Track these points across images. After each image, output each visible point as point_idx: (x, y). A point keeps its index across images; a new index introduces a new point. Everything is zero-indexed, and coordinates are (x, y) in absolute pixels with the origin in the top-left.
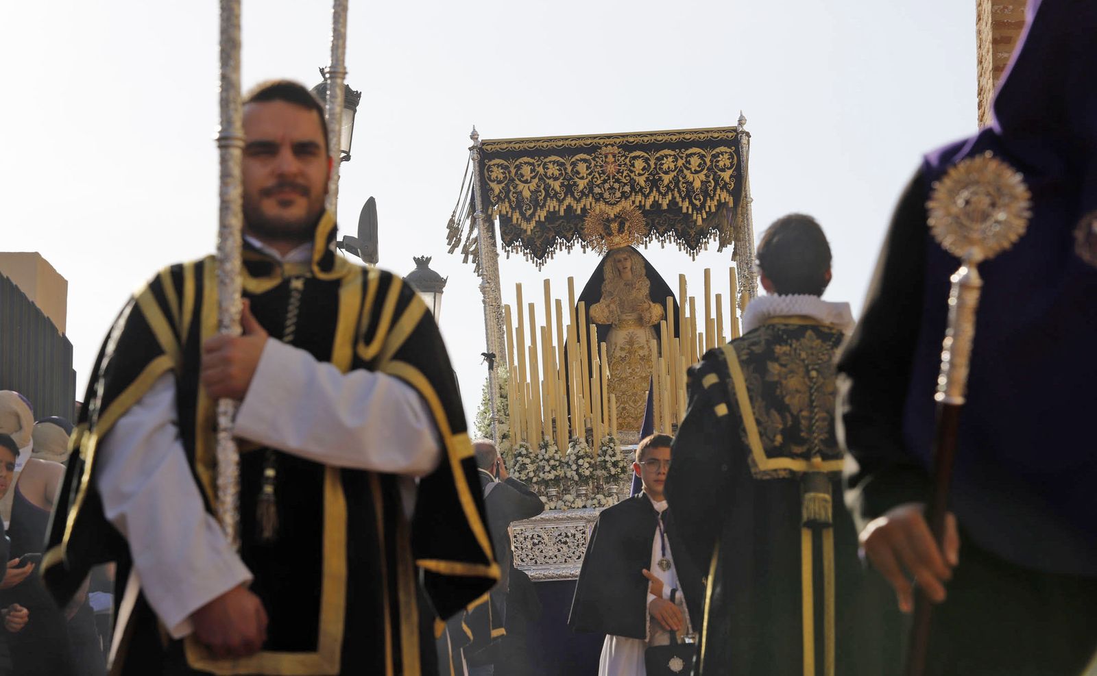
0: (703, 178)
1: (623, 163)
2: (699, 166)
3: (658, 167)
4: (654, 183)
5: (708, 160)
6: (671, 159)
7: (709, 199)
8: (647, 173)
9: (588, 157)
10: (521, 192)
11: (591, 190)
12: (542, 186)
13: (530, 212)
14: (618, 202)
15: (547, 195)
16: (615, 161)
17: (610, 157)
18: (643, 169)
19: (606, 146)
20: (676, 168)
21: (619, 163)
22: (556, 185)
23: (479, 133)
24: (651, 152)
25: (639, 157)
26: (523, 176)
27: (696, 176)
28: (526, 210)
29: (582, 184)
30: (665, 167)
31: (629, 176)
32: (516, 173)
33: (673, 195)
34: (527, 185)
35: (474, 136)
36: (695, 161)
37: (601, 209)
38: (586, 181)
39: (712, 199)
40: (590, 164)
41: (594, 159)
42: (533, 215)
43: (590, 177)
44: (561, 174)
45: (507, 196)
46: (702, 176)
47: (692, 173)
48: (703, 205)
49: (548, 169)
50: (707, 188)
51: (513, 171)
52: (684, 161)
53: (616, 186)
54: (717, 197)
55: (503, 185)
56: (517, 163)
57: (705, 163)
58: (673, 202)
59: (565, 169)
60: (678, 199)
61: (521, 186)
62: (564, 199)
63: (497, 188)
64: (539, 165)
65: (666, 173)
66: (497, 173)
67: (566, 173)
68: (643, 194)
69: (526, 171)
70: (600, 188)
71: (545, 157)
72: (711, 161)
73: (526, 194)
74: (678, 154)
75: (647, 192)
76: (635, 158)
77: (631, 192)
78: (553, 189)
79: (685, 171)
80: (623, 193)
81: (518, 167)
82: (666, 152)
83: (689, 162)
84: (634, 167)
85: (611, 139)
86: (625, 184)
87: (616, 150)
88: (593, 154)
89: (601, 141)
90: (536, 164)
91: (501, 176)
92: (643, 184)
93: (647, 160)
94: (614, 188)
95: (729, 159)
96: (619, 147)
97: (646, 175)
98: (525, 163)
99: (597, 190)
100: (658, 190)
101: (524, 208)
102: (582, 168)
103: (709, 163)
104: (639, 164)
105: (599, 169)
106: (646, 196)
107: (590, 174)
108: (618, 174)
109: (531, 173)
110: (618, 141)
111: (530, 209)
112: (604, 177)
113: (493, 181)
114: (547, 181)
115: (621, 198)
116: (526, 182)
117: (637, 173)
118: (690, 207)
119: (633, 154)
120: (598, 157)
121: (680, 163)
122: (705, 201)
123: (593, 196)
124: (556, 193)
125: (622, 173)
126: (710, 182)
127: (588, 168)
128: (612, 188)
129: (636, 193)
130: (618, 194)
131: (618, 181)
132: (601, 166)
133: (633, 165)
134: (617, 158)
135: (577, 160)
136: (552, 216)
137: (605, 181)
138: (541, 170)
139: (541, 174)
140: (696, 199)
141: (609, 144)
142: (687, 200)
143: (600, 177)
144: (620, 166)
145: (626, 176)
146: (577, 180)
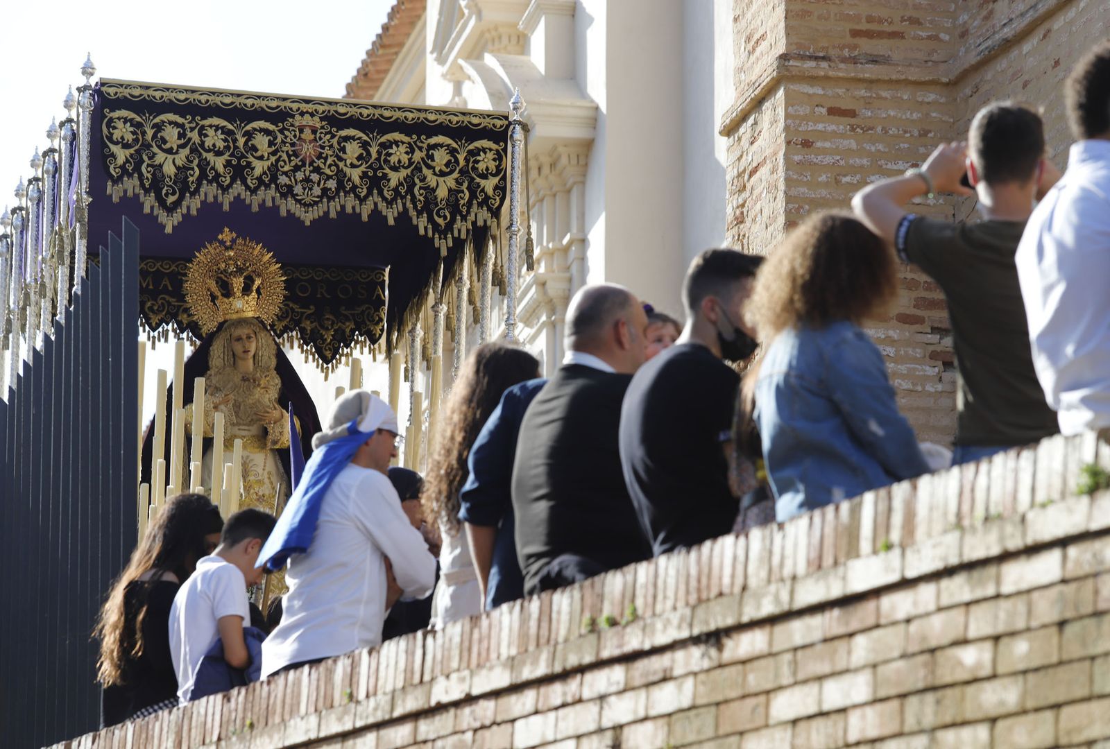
0: (452, 184)
1: (327, 143)
2: (447, 165)
3: (383, 158)
4: (375, 182)
5: (461, 158)
6: (403, 148)
7: (458, 217)
8: (364, 166)
9: (271, 127)
10: (161, 166)
11: (274, 179)
12: (196, 162)
13: (171, 199)
14: (316, 203)
15: (203, 175)
16: (315, 139)
17: (307, 131)
18: (359, 158)
19: (302, 114)
20: (411, 163)
21: (321, 142)
22: (219, 163)
23: (95, 67)
24: (372, 133)
25: (353, 138)
26: (164, 141)
27: (441, 179)
28: (167, 195)
29: (259, 167)
30: (394, 159)
31: (337, 166)
32: (154, 136)
33: (404, 205)
34: (170, 157)
35: (88, 70)
36: (441, 158)
37: (288, 211)
38: (266, 164)
39: (464, 218)
40: (275, 138)
41: (281, 131)
42: (177, 204)
43: (273, 159)
44: (228, 148)
45: (137, 169)
46: (450, 181)
47: (435, 174)
48: (449, 226)
49: (206, 136)
50: (457, 200)
51: (150, 133)
52: (423, 154)
53: (315, 177)
54: (471, 218)
55: (132, 151)
56: (157, 120)
57: (457, 161)
58: (403, 217)
59: (235, 141)
60: (413, 213)
61: (160, 157)
62: (230, 186)
63: (121, 155)
64: (192, 129)
65: (395, 169)
66: (123, 131)
67: (236, 147)
68: (357, 196)
69: (171, 134)
70: (287, 176)
71: (204, 118)
72: (467, 160)
73: (169, 170)
74: (415, 142)
75: (362, 195)
76: (346, 139)
77: (338, 190)
78: (213, 168)
79: (425, 170)
80: (325, 191)
81: (158, 128)
82: (396, 136)
83: (432, 158)
84: (345, 152)
85: (310, 105)
86: (329, 177)
87: (316, 122)
88: (280, 124)
89: (295, 106)
90: (187, 126)
91: (129, 137)
92: (357, 180)
93: (365, 145)
94: (311, 181)
95: (494, 160)
96: (322, 119)
97: (363, 168)
98: (170, 123)
99: (283, 180)
100: (381, 193)
101: (164, 192)
102: (261, 142)
103: (462, 163)
104: (353, 150)
105: (288, 148)
106: (362, 201)
107: (274, 153)
108: (318, 160)
109: (179, 138)
110: (320, 109)
111: (174, 194)
112: (295, 161)
113: (116, 143)
114: (205, 155)
115: (321, 197)
116: (169, 151)
117: (348, 162)
118: (430, 226)
119: (344, 133)
120: (288, 130)
121: (418, 156)
122: (453, 221)
123: (277, 188)
124: (218, 175)
125: (326, 159)
126: (463, 192)
127: (271, 144)
128: (307, 180)
129: (346, 193)
130: (317, 191)
131: (317, 170)
132: (293, 145)
133: (343, 150)
134: (318, 135)
135: (255, 129)
136: (210, 209)
137: (297, 168)
138: (194, 136)
139: (194, 143)
140: (439, 216)
141: (307, 112)
142: (425, 215)
143: (290, 161)
144: (322, 147)
145: (330, 166)
146: (251, 159)
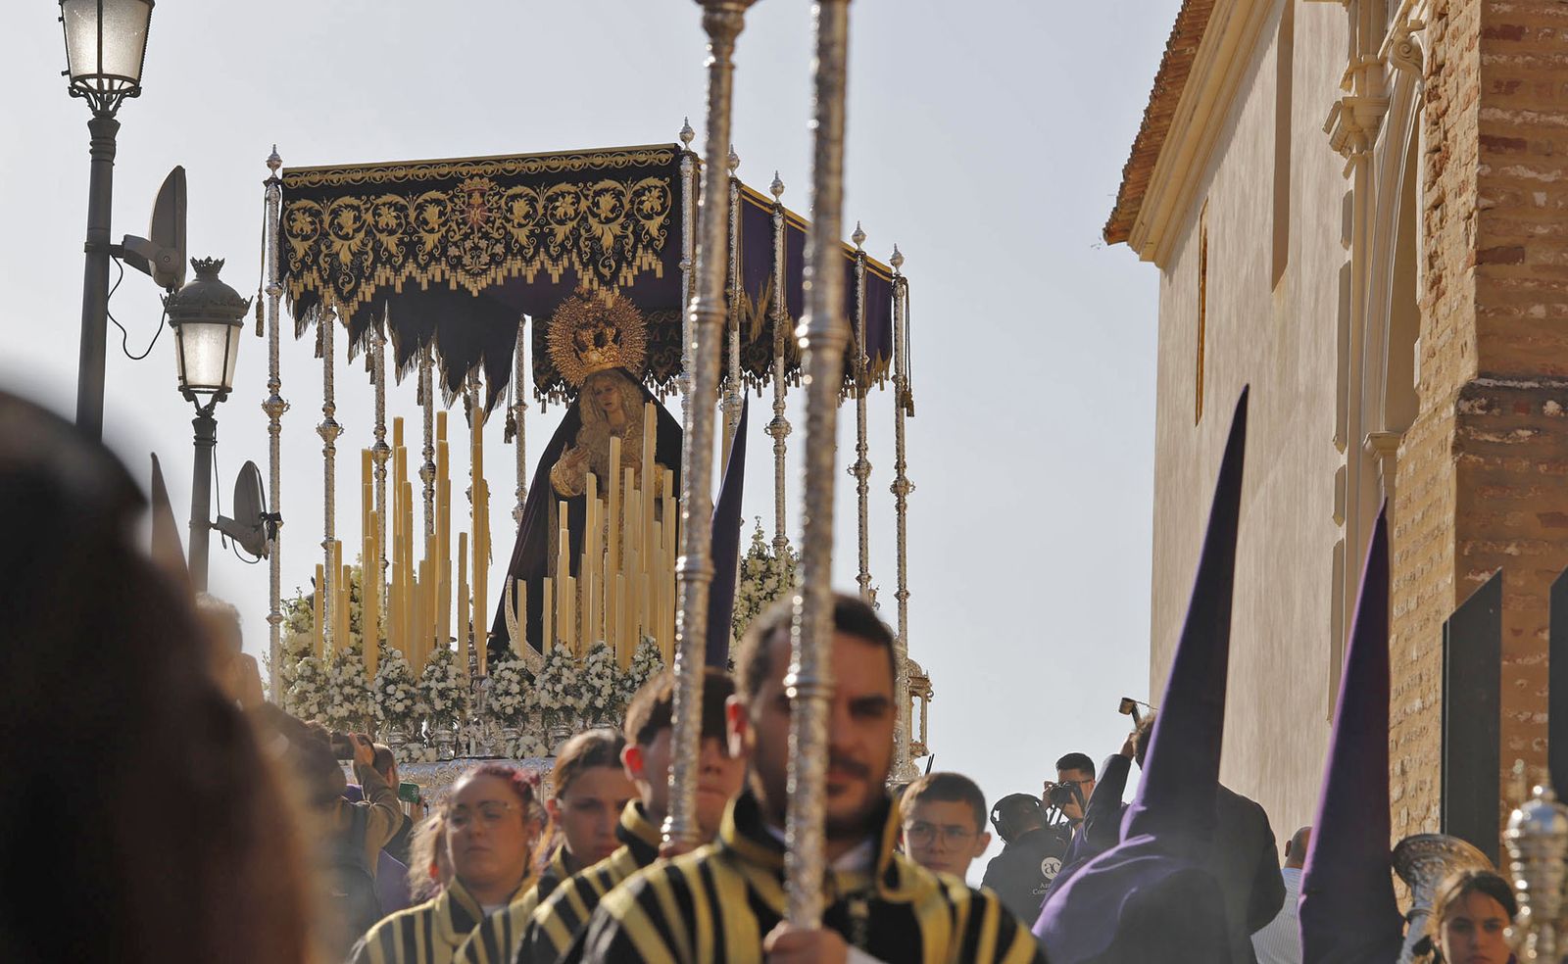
0: (617, 230)
1: (495, 206)
2: (612, 210)
3: (549, 212)
4: (541, 239)
5: (626, 201)
6: (569, 199)
7: (624, 265)
8: (531, 224)
9: (442, 196)
10: (338, 254)
11: (444, 252)
12: (370, 245)
13: (348, 287)
14: (484, 271)
15: (377, 259)
16: (484, 203)
17: (476, 195)
18: (525, 217)
19: (471, 178)
20: (577, 214)
21: (488, 206)
22: (390, 242)
23: (281, 158)
24: (539, 188)
25: (520, 196)
26: (341, 228)
27: (606, 227)
28: (343, 284)
29: (430, 241)
30: (560, 212)
31: (505, 228)
32: (332, 223)
33: (570, 259)
34: (347, 243)
35: (274, 162)
36: (606, 202)
37: (458, 283)
38: (437, 236)
39: (630, 265)
40: (445, 208)
41: (451, 200)
42: (354, 292)
43: (444, 230)
44: (399, 225)
45: (315, 261)
46: (616, 228)
47: (601, 222)
48: (615, 276)
49: (380, 215)
50: (623, 247)
51: (327, 218)
52: (589, 203)
53: (483, 244)
54: (638, 262)
55: (310, 242)
56: (334, 206)
57: (622, 205)
58: (570, 276)
59: (407, 217)
60: (577, 266)
61: (338, 244)
62: (402, 265)
63: (300, 247)
64: (367, 210)
65: (561, 222)
66: (303, 223)
67: (408, 223)
68: (524, 258)
69: (347, 218)
70: (458, 247)
71: (378, 196)
72: (632, 202)
73: (345, 257)
74: (581, 191)
75: (528, 256)
76: (513, 198)
77: (506, 255)
78: (386, 249)
79: (591, 220)
80: (493, 256)
81: (335, 213)
82: (564, 187)
83: (597, 204)
84: (512, 213)
85: (480, 167)
86: (498, 241)
87: (486, 184)
88: (451, 192)
89: (464, 170)
90: (362, 207)
91: (308, 229)
92: (524, 241)
93: (532, 202)
94: (480, 248)
95: (659, 198)
96: (491, 180)
97: (530, 227)
98: (347, 206)
99: (453, 251)
100: (547, 252)
101: (340, 281)
102: (432, 213)
103: (627, 206)
104: (520, 208)
105: (458, 216)
106: (529, 261)
107: (444, 224)
108: (486, 224)
109: (354, 223)
110: (490, 169)
111: (349, 282)
112: (465, 229)
113: (295, 236)
114: (378, 235)
115: (489, 264)
116: (346, 237)
117: (516, 221)
118: (596, 279)
119: (510, 192)
120: (458, 197)
121: (584, 205)
122: (619, 268)
123: (447, 261)
124: (391, 255)
125: (494, 222)
126: (627, 237)
127: (441, 214)
128: (476, 248)
129: (514, 255)
130: (485, 258)
131: (486, 236)
132: (462, 212)
133: (510, 210)
134: (486, 198)
135: (426, 201)
136: (384, 292)
137: (466, 236)
138: (369, 217)
139: (369, 225)
140: (604, 266)
141: (477, 174)
142: (591, 267)
143: (460, 230)
144: (490, 210)
145: (498, 228)
146: (423, 234)
